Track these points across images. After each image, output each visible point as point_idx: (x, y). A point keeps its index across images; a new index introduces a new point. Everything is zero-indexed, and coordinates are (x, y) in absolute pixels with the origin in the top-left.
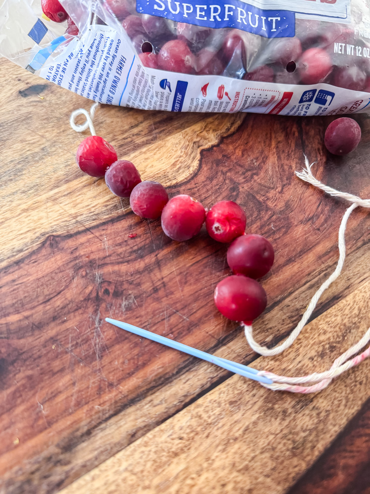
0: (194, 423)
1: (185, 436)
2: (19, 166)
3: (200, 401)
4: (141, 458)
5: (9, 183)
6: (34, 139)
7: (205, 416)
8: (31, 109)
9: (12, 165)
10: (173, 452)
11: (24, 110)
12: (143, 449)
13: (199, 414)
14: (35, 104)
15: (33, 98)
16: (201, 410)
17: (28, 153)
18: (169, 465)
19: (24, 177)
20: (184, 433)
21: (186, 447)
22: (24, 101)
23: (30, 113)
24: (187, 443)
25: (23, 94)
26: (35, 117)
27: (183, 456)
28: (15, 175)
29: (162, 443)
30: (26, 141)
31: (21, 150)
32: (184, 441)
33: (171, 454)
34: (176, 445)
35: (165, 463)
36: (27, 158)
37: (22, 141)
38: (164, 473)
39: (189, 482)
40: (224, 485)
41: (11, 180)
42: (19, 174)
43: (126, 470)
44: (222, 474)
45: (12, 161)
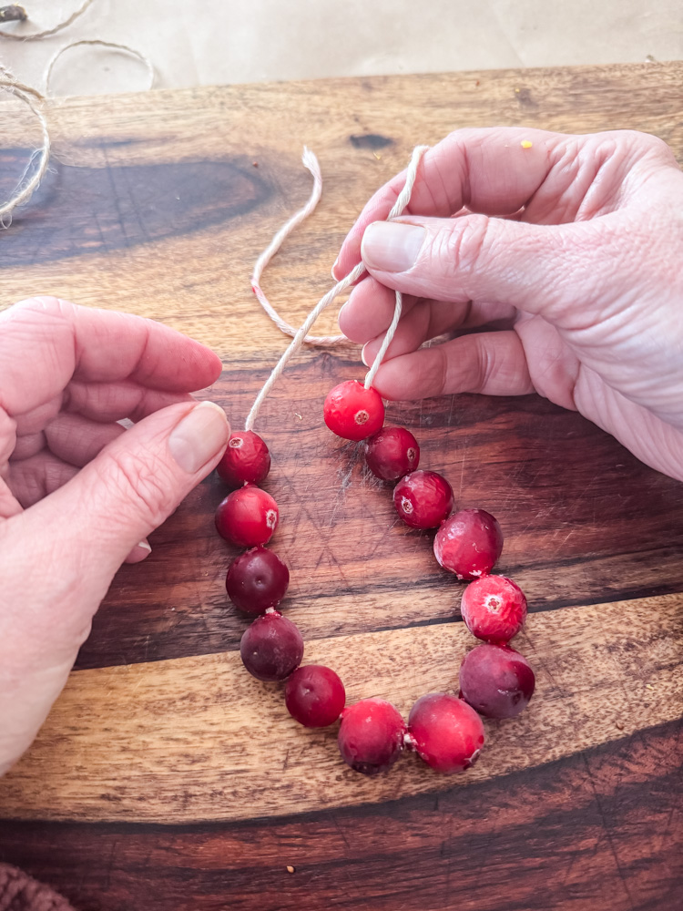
0: (415, 649)
1: (398, 659)
2: (318, 245)
3: (432, 628)
4: (338, 657)
5: (298, 262)
6: (348, 214)
7: (431, 648)
8: (358, 168)
9: (308, 239)
10: (376, 669)
11: (349, 167)
12: (343, 649)
13: (425, 642)
14: (366, 162)
15: (366, 153)
16: (429, 639)
17: (335, 231)
18: (366, 682)
19: (319, 262)
20: (398, 654)
21: (394, 671)
22: (353, 152)
23: (354, 173)
24: (397, 668)
25: (356, 141)
26: (360, 182)
27: (387, 680)
28: (309, 255)
29: (367, 652)
30: (337, 213)
31: (328, 222)
32: (393, 664)
33: (373, 670)
34: (384, 663)
35: (363, 677)
36: (330, 237)
38: (357, 687)
41: (301, 260)
42: (314, 255)
45: (310, 234)
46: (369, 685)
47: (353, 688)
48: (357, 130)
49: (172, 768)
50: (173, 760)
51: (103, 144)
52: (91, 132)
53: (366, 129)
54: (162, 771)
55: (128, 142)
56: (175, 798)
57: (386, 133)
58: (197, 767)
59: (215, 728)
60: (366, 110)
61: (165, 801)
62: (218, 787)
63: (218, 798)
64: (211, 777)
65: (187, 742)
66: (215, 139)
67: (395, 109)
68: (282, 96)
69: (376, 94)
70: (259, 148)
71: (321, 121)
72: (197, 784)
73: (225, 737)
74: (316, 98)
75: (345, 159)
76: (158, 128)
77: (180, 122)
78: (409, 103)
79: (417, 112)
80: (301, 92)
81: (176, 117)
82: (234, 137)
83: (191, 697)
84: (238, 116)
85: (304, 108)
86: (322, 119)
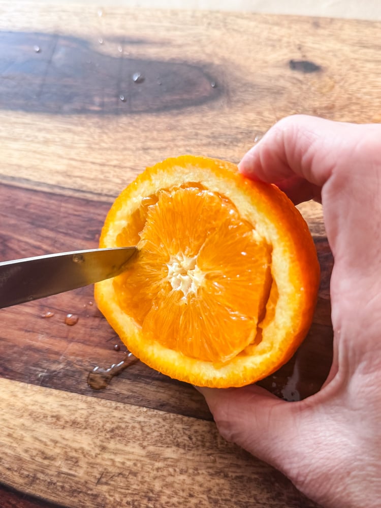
1: (194, 440)
2: (240, 136)
4: (155, 424)
5: (222, 146)
6: (269, 118)
8: (288, 85)
9: (234, 131)
10: (177, 441)
11: (282, 83)
12: (160, 420)
13: (217, 434)
14: (295, 81)
15: (299, 75)
17: (256, 128)
18: (168, 447)
19: (237, 149)
20: (195, 436)
21: (189, 446)
22: (289, 73)
23: (284, 88)
24: (191, 445)
25: (293, 65)
26: (286, 96)
27: (182, 451)
28: (231, 142)
29: (175, 428)
30: (262, 116)
31: (253, 121)
32: (190, 442)
33: (175, 441)
34: (183, 439)
35: (166, 443)
36: (250, 133)
37: (259, 113)
38: (161, 449)
39: (171, 470)
40: (191, 496)
41: (225, 145)
42: (235, 143)
43: (140, 422)
44: (196, 487)
45: (237, 128)
46: (169, 450)
47: (158, 448)
48: (297, 56)
49: (32, 457)
50: (34, 453)
51: (123, 41)
52: (119, 32)
53: (304, 56)
54: (26, 456)
55: (139, 42)
56: (28, 476)
57: (318, 61)
58: (46, 462)
59: (65, 442)
60: (309, 42)
61: (21, 475)
62: (55, 479)
63: (51, 487)
64: (53, 471)
65: (46, 445)
66: (196, 48)
67: (332, 44)
68: (252, 24)
69: (321, 31)
70: (223, 59)
71: (273, 46)
72: (43, 472)
73: (69, 450)
74: (276, 28)
75: (281, 76)
76: (163, 34)
77: (178, 33)
78: (343, 41)
79: (347, 49)
80: (266, 22)
81: (176, 29)
82: (209, 49)
83: (58, 418)
84: (217, 34)
85: (265, 34)
86: (274, 44)
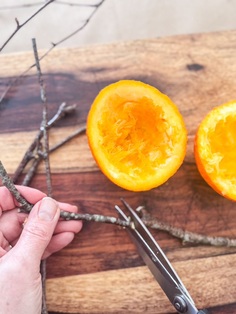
11: (187, 80)
23: (189, 83)
25: (189, 67)
26: (191, 87)
31: (180, 106)
37: (181, 100)
46: (199, 275)
47: (194, 275)
48: (189, 62)
49: (142, 299)
50: (142, 297)
51: (93, 70)
52: (88, 65)
53: (193, 61)
54: (139, 300)
55: (102, 70)
56: (143, 308)
57: (200, 62)
58: (149, 299)
59: (154, 288)
60: (193, 52)
61: (141, 309)
62: (156, 305)
63: (156, 308)
64: (154, 302)
65: (145, 292)
66: (135, 68)
67: (204, 51)
68: (159, 45)
69: (197, 43)
70: (152, 72)
71: (175, 58)
72: (149, 304)
74: (173, 46)
75: (185, 76)
76: (113, 62)
77: (121, 59)
78: (209, 47)
79: (212, 52)
80: (166, 42)
81: (119, 57)
82: (143, 67)
83: (146, 279)
84: (143, 55)
85: (169, 51)
86: (175, 56)
